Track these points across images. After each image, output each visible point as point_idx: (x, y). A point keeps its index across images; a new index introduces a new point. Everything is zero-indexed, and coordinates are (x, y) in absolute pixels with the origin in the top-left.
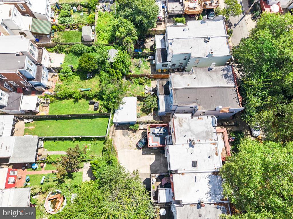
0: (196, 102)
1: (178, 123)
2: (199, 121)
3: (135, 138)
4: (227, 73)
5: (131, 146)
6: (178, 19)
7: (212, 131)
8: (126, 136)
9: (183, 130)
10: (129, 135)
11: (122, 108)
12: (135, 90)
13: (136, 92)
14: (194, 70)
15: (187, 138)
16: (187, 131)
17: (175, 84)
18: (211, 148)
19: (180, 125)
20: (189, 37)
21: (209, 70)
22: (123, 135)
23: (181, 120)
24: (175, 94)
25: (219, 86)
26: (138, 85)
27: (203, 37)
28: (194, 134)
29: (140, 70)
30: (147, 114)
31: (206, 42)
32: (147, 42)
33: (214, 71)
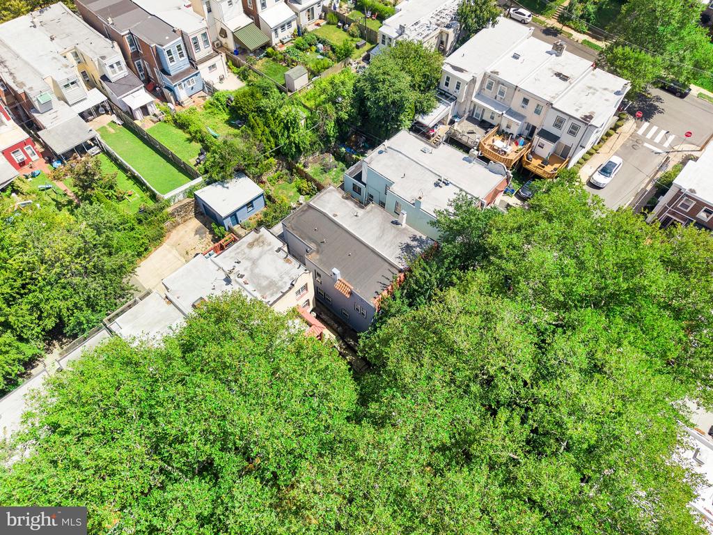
0: (318, 245)
1: (251, 241)
4: (414, 247)
5: (187, 253)
8: (198, 236)
9: (245, 254)
11: (228, 188)
12: (282, 192)
14: (372, 208)
16: (250, 259)
17: (318, 201)
22: (196, 231)
23: (261, 240)
25: (379, 251)
26: (295, 189)
28: (252, 270)
31: (437, 185)
33: (398, 229)
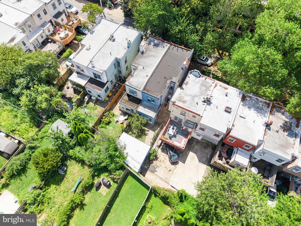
0: (167, 79)
1: (182, 103)
2: (188, 85)
3: (163, 161)
4: (154, 43)
5: (170, 171)
6: (65, 54)
7: (203, 81)
8: (157, 170)
9: (191, 103)
10: (158, 166)
11: (127, 154)
12: (111, 133)
13: (114, 133)
15: (201, 103)
16: (193, 99)
17: (138, 86)
18: (218, 90)
19: (184, 102)
20: (99, 49)
21: (142, 54)
22: (153, 172)
23: (179, 99)
24: (149, 91)
25: (163, 54)
26: (107, 127)
27: (108, 40)
28: (199, 96)
29: (92, 117)
30: (144, 135)
31: (114, 41)
32: (66, 93)
33: (146, 51)
